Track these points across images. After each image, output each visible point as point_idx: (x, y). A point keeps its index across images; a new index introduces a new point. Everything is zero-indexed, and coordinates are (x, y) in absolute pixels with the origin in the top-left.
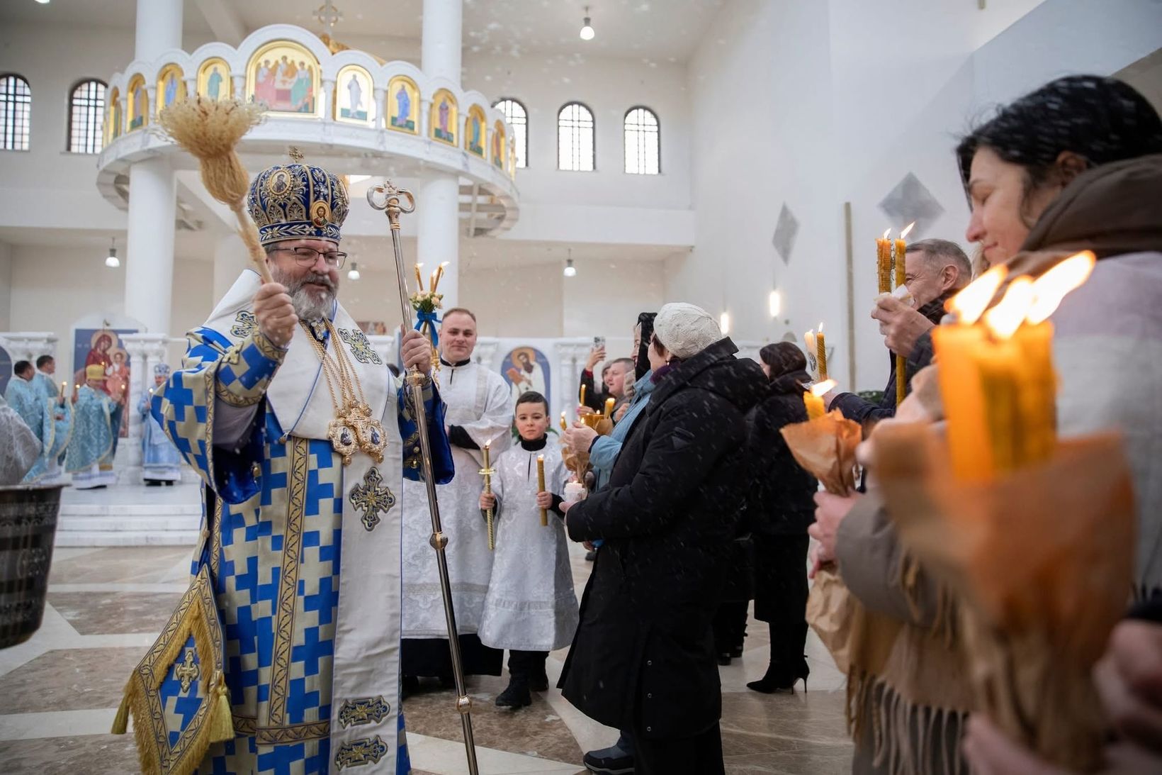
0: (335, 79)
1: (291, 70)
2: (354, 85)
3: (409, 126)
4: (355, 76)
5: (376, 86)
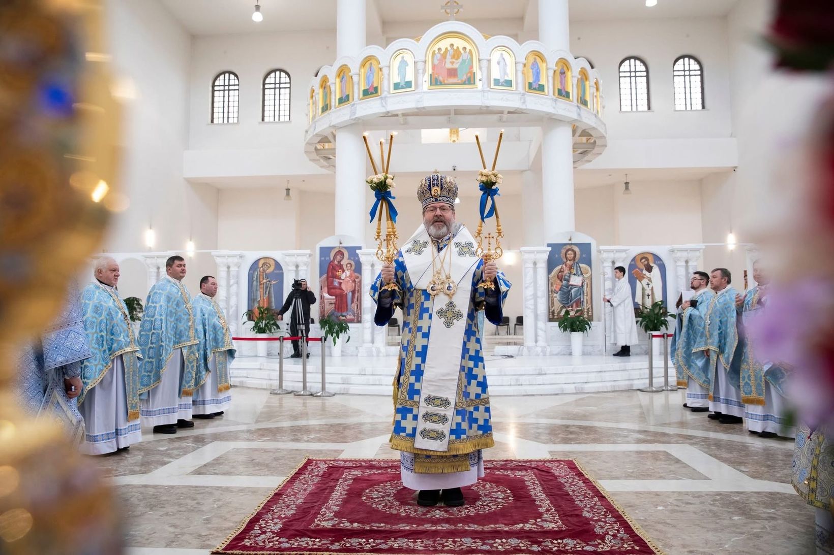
0: (489, 58)
1: (457, 54)
2: (502, 62)
3: (541, 88)
4: (502, 54)
5: (517, 60)
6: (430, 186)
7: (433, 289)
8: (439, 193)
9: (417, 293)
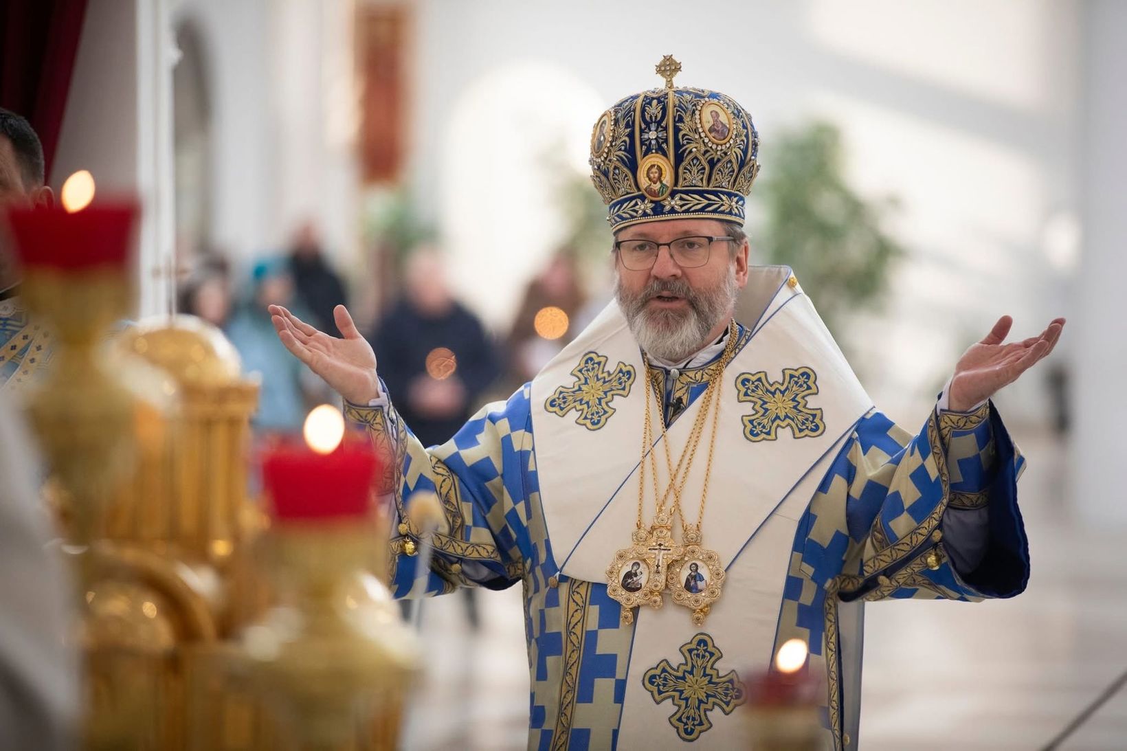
6: (631, 150)
7: (629, 584)
8: (668, 179)
9: (571, 593)
